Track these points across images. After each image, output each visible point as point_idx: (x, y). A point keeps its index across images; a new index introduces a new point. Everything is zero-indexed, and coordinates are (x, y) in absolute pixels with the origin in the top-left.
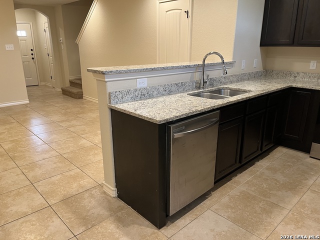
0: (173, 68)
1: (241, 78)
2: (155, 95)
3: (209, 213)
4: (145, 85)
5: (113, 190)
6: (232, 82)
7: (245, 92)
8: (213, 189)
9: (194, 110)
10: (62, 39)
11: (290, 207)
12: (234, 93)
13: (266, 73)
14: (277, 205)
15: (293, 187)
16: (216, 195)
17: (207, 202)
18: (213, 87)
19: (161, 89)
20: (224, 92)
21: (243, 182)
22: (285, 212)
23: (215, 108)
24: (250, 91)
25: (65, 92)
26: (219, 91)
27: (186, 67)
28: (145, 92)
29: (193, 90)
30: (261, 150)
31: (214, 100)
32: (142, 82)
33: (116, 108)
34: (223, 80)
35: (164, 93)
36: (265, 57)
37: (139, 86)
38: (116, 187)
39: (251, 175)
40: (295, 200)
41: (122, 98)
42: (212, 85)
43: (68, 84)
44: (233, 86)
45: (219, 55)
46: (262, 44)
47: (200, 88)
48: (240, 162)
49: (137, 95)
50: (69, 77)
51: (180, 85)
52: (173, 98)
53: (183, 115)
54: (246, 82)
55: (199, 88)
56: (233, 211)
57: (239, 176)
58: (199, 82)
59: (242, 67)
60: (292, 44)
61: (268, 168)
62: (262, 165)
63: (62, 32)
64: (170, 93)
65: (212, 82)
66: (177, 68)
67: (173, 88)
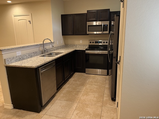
0: (31, 46)
1: (58, 48)
2: (25, 58)
3: (57, 101)
4: (20, 54)
5: (11, 106)
6: (54, 50)
7: (61, 53)
8: (56, 93)
9: (46, 61)
11: (83, 91)
12: (57, 54)
13: (66, 46)
14: (79, 91)
15: (83, 84)
16: (58, 94)
18: (48, 53)
19: (28, 55)
20: (53, 54)
21: (66, 87)
22: (82, 93)
23: (53, 60)
24: (63, 53)
26: (51, 54)
27: (36, 45)
28: (21, 57)
29: (40, 55)
30: (70, 75)
31: (52, 57)
32: (19, 53)
33: (10, 65)
34: (51, 50)
35: (29, 57)
36: (65, 39)
37: (17, 55)
38: (12, 104)
39: (69, 84)
41: (11, 61)
44: (55, 51)
45: (49, 40)
46: (63, 35)
48: (64, 80)
49: (17, 59)
51: (35, 53)
52: (34, 59)
53: (43, 63)
54: (60, 49)
55: (43, 53)
56: (66, 97)
57: (64, 86)
58: (42, 51)
59: (57, 44)
61: (74, 81)
62: (71, 80)
64: (31, 57)
65: (47, 50)
66: (33, 46)
67: (33, 54)
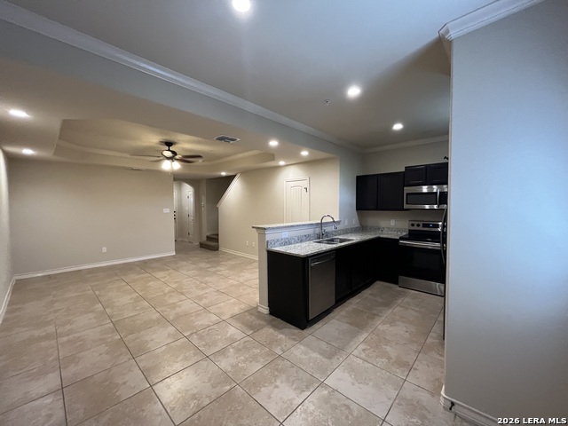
1: (346, 232)
2: (293, 243)
4: (287, 236)
5: (267, 309)
6: (340, 235)
7: (349, 240)
8: (335, 307)
9: (321, 249)
10: (203, 203)
11: (386, 315)
12: (342, 241)
13: (362, 228)
14: (378, 315)
15: (388, 304)
17: (331, 315)
18: (328, 238)
19: (296, 239)
20: (335, 240)
21: (354, 303)
22: (383, 318)
23: (332, 249)
25: (202, 246)
26: (332, 240)
27: (311, 224)
28: (287, 240)
29: (315, 240)
31: (332, 245)
32: (285, 234)
34: (334, 233)
35: (298, 241)
36: (361, 217)
37: (283, 237)
40: (390, 311)
41: (274, 244)
42: (327, 236)
43: (204, 239)
44: (341, 237)
45: (331, 217)
46: (358, 209)
47: (320, 237)
49: (282, 242)
50: (206, 232)
51: (308, 236)
52: (304, 244)
54: (349, 234)
56: (349, 319)
58: (319, 234)
59: (345, 224)
60: (377, 209)
61: (371, 294)
62: (366, 293)
63: (204, 199)
64: (301, 241)
65: (327, 234)
67: (303, 238)
